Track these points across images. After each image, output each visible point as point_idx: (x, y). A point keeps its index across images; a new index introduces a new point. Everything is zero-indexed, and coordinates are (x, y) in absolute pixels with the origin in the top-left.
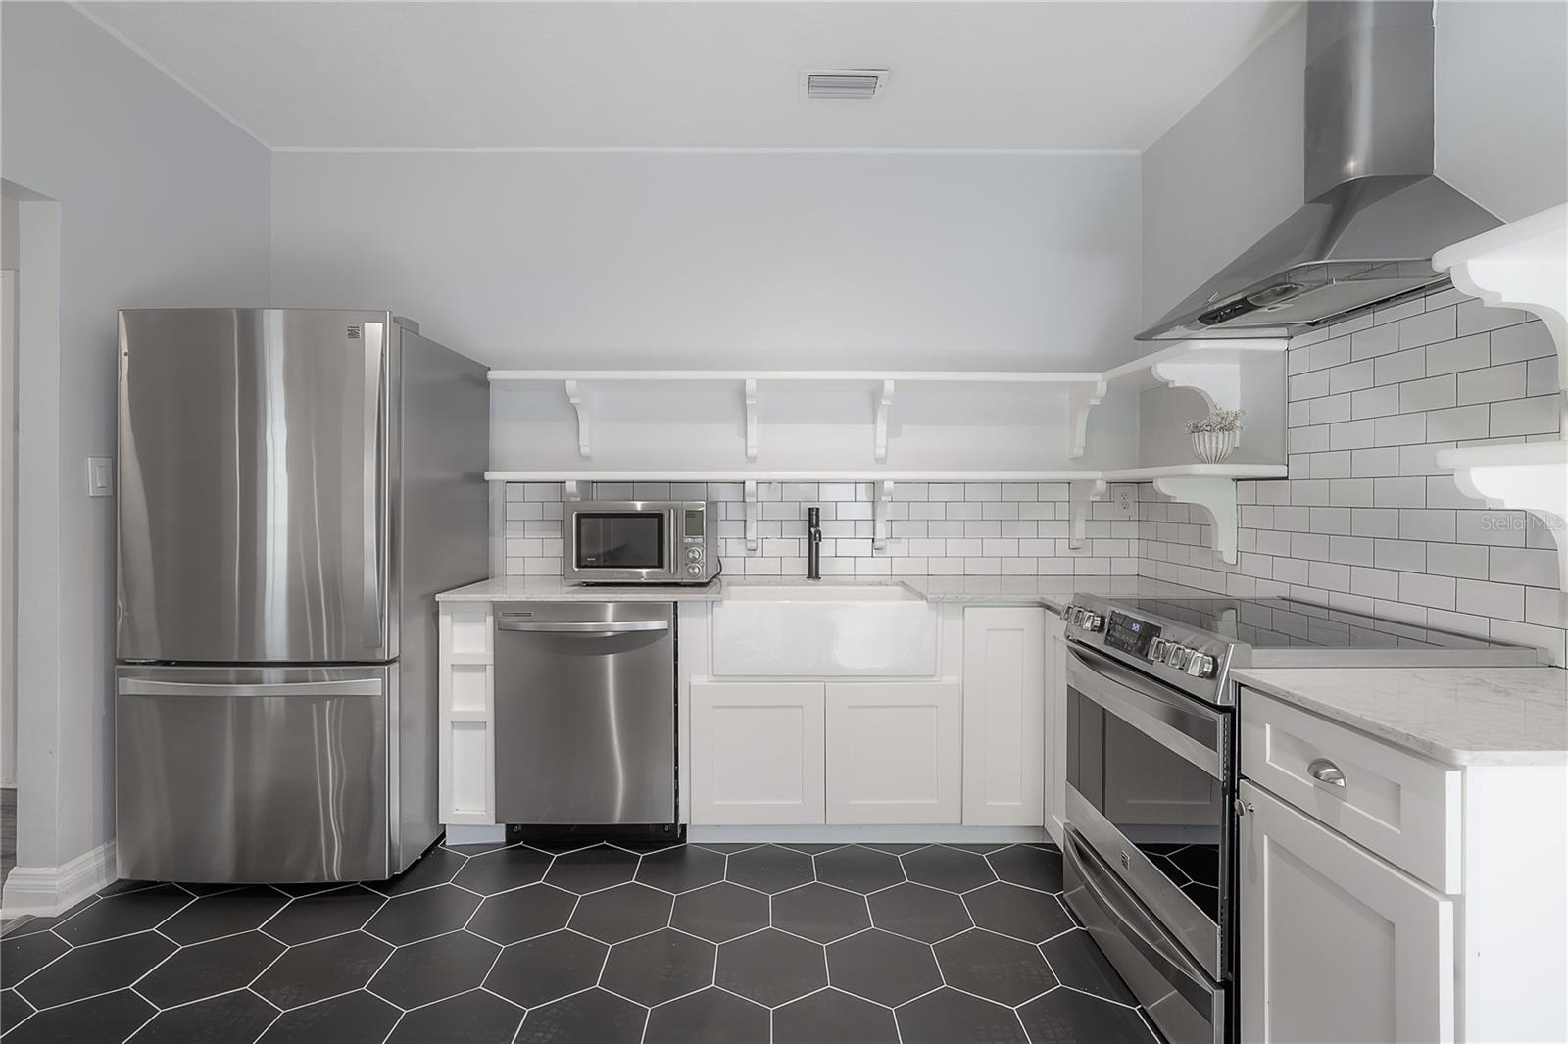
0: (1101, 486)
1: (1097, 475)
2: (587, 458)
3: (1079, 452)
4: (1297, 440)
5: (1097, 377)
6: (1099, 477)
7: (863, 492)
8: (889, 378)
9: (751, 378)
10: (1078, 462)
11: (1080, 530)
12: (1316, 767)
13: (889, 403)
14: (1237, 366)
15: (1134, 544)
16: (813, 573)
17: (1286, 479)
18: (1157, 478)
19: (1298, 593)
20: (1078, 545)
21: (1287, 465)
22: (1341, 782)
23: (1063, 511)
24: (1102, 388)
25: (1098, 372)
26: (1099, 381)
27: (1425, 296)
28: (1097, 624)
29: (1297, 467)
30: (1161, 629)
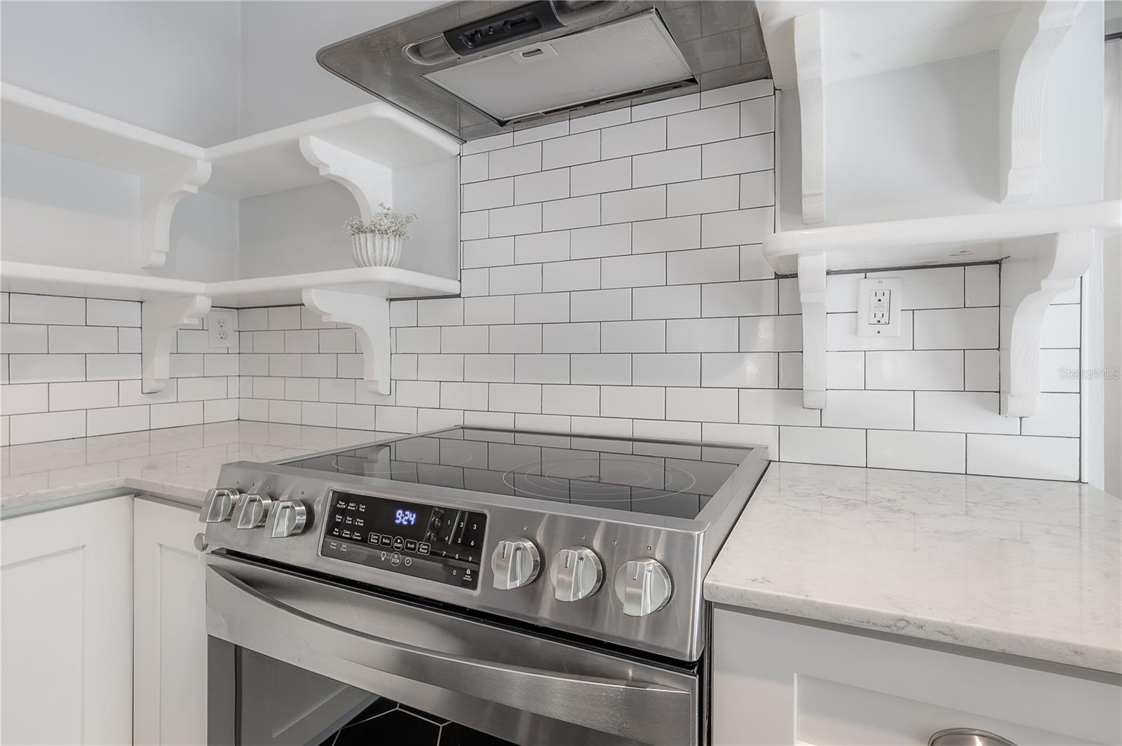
0: (203, 304)
1: (199, 287)
3: (159, 258)
4: (472, 255)
5: (204, 152)
6: (202, 293)
11: (161, 365)
15: (234, 383)
17: (459, 296)
18: (309, 287)
19: (473, 420)
20: (156, 387)
21: (460, 281)
23: (132, 340)
24: (204, 171)
25: (201, 144)
26: (201, 158)
27: (631, 106)
28: (302, 520)
29: (473, 283)
30: (484, 516)
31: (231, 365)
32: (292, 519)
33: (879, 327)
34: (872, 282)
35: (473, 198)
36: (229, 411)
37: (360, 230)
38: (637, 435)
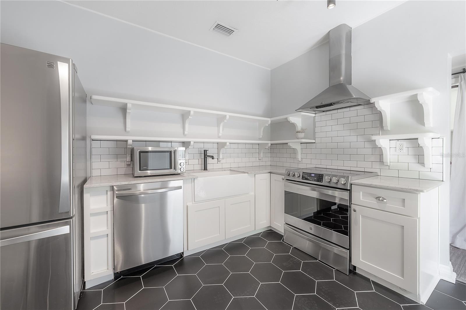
0: (270, 145)
2: (128, 132)
3: (261, 137)
4: (317, 135)
5: (269, 119)
6: (270, 143)
7: (216, 146)
8: (228, 114)
9: (192, 110)
10: (260, 139)
12: (378, 198)
13: (226, 121)
14: (300, 119)
15: (270, 158)
16: (205, 169)
17: (315, 143)
18: (289, 143)
20: (261, 158)
21: (315, 140)
22: (385, 201)
23: (256, 151)
24: (270, 122)
25: (269, 118)
26: (269, 120)
28: (299, 175)
29: (317, 140)
30: (323, 175)
31: (269, 155)
32: (298, 175)
33: (401, 151)
34: (399, 142)
35: (317, 124)
36: (269, 163)
37: (297, 132)
38: (351, 170)
